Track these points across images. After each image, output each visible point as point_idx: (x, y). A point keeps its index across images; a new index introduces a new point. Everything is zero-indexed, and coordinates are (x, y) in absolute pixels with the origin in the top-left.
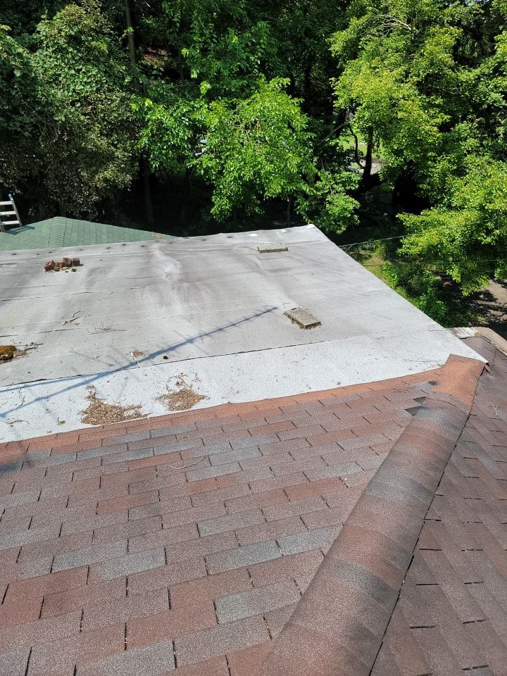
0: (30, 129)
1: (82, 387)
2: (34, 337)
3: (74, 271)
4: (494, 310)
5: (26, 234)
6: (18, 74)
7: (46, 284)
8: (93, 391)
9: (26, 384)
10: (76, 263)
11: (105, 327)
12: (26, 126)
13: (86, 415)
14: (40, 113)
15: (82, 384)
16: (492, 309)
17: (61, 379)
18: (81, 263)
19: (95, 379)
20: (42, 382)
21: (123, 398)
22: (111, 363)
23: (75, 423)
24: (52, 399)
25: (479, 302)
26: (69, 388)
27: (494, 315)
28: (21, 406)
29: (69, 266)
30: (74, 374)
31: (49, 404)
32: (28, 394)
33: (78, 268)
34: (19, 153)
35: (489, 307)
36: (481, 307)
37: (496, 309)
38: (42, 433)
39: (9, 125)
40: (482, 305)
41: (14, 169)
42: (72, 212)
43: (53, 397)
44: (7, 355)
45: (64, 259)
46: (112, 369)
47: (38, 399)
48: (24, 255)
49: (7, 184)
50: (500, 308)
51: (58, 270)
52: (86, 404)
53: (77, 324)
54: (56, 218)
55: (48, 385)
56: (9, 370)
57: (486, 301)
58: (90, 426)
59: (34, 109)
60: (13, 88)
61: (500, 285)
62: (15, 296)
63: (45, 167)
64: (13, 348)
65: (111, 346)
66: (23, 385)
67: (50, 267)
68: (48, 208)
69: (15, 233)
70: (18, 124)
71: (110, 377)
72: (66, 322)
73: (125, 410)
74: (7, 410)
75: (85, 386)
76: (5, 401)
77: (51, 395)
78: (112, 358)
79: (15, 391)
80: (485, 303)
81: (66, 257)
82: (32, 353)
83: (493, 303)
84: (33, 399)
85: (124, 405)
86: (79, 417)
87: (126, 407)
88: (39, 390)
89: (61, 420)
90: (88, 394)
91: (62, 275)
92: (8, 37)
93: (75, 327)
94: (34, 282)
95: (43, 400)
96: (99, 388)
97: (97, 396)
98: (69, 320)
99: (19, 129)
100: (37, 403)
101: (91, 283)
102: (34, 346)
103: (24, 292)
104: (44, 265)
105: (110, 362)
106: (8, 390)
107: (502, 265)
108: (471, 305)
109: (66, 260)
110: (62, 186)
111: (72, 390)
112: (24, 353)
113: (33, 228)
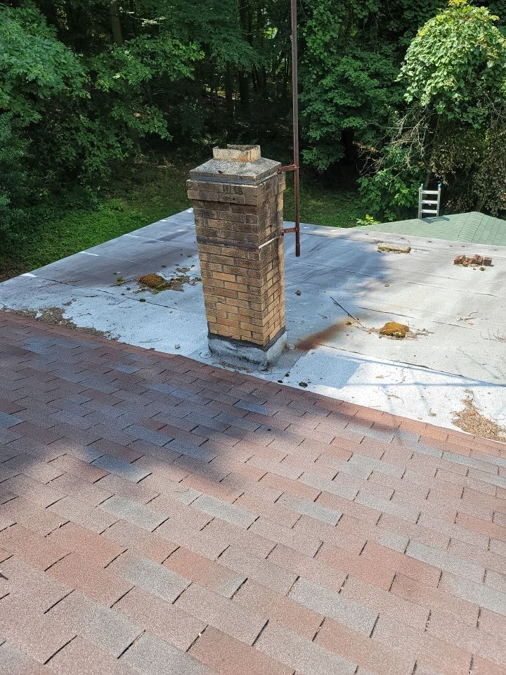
0: (481, 121)
1: (461, 388)
2: (427, 324)
3: (483, 270)
5: (441, 224)
6: (490, 64)
7: (451, 277)
8: (471, 397)
9: (410, 365)
10: (488, 262)
11: (500, 335)
12: (479, 118)
13: (458, 418)
14: (497, 105)
15: (462, 385)
17: (442, 373)
18: (492, 264)
19: (476, 385)
20: (424, 369)
21: (501, 416)
22: (498, 376)
23: (445, 421)
24: (430, 389)
26: (448, 385)
28: (401, 384)
29: (479, 264)
30: (456, 372)
31: (425, 392)
32: (410, 375)
33: (487, 268)
34: (461, 145)
38: (413, 417)
39: (462, 116)
41: (450, 160)
42: (490, 209)
43: (430, 387)
44: (400, 334)
45: (476, 255)
46: (497, 382)
47: (416, 384)
48: (439, 244)
49: (439, 174)
51: (466, 266)
52: (460, 407)
53: (472, 324)
54: (473, 213)
55: (429, 374)
56: (398, 347)
58: (459, 429)
59: (493, 101)
60: (480, 80)
62: (420, 281)
63: (480, 160)
64: (406, 329)
65: (502, 358)
66: (406, 365)
67: (459, 262)
68: (467, 202)
69: (430, 222)
70: (471, 116)
71: (492, 389)
72: (461, 319)
73: (501, 430)
74: (388, 383)
75: (464, 388)
76: (389, 374)
77: (430, 385)
78: (500, 371)
79: (398, 368)
81: (479, 254)
82: (421, 338)
84: (412, 381)
85: (501, 423)
86: (451, 416)
87: (503, 428)
88: (420, 375)
89: (434, 411)
90: (465, 398)
91: (468, 272)
92: (494, 27)
93: (469, 326)
94: (441, 272)
95: (421, 386)
96: (478, 397)
97: (474, 403)
98: (465, 318)
99: (470, 121)
100: (415, 386)
101: (497, 287)
102: (425, 333)
103: (429, 279)
104: (455, 258)
105: (497, 374)
106: (393, 365)
109: (478, 257)
110: (490, 181)
111: (450, 387)
112: (414, 337)
113: (448, 220)
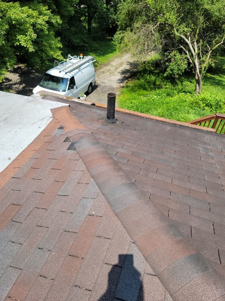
4: (15, 85)
16: (13, 85)
25: (6, 84)
27: (16, 88)
35: (11, 85)
36: (8, 86)
37: (15, 84)
40: (7, 85)
50: (16, 83)
57: (8, 82)
61: (9, 72)
80: (8, 83)
83: (11, 82)
107: (8, 60)
108: (3, 86)
